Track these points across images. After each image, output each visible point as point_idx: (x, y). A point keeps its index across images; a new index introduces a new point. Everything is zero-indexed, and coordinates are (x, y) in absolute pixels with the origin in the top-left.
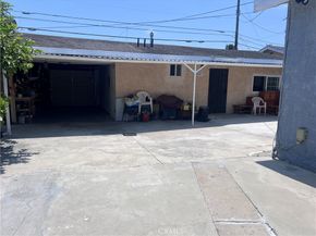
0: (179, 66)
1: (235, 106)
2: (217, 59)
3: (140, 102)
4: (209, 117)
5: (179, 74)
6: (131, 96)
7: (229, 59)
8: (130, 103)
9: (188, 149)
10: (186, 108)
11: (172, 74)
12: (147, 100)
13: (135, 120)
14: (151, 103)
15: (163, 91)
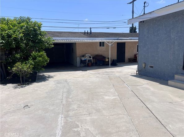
0: (103, 43)
1: (129, 59)
2: (120, 38)
3: (87, 58)
4: (117, 64)
5: (103, 46)
6: (83, 56)
7: (125, 38)
8: (83, 59)
9: (107, 73)
10: (107, 60)
11: (100, 46)
12: (90, 57)
13: (85, 66)
14: (92, 59)
15: (96, 53)
